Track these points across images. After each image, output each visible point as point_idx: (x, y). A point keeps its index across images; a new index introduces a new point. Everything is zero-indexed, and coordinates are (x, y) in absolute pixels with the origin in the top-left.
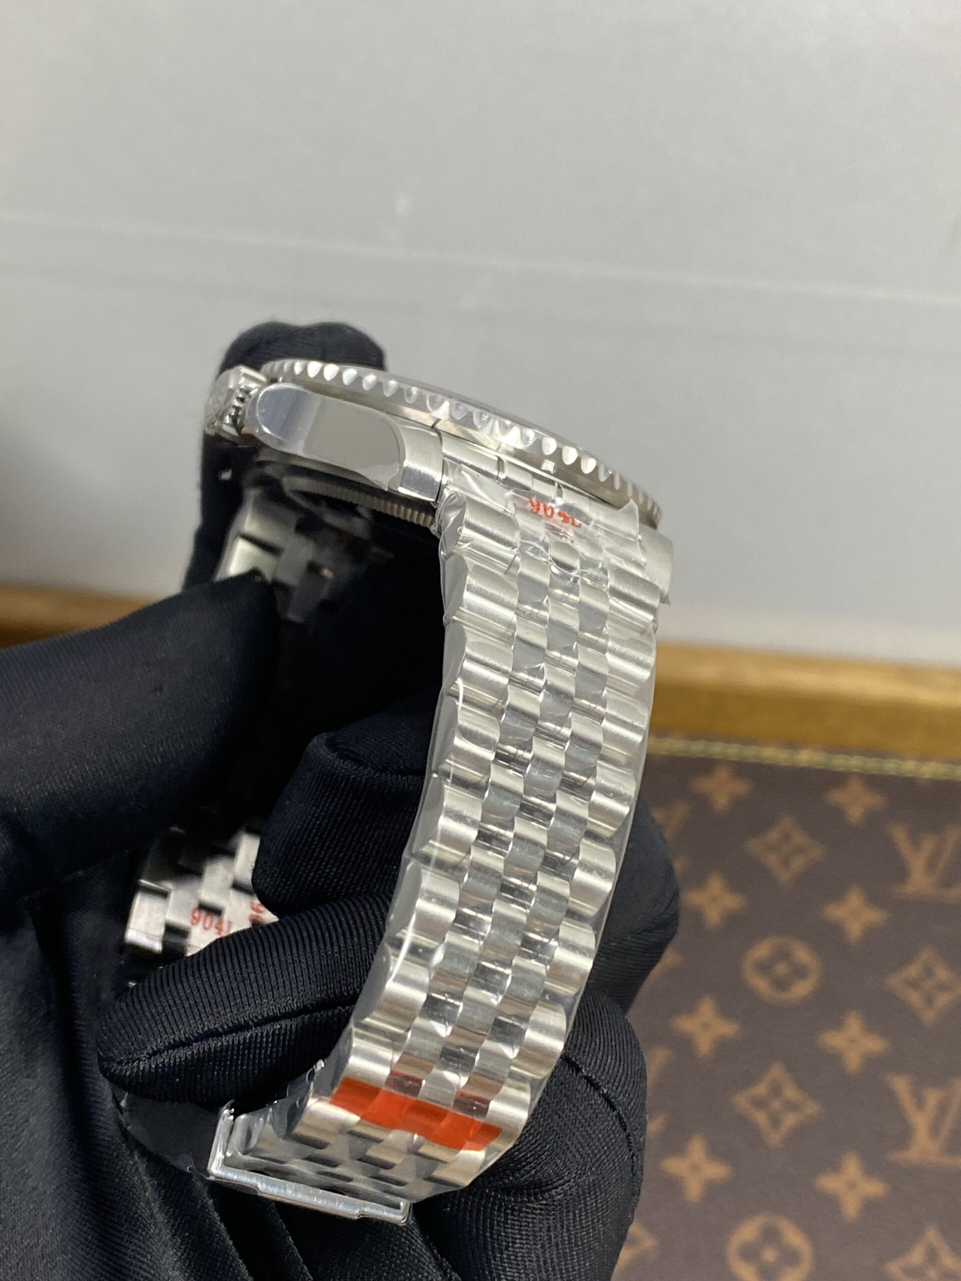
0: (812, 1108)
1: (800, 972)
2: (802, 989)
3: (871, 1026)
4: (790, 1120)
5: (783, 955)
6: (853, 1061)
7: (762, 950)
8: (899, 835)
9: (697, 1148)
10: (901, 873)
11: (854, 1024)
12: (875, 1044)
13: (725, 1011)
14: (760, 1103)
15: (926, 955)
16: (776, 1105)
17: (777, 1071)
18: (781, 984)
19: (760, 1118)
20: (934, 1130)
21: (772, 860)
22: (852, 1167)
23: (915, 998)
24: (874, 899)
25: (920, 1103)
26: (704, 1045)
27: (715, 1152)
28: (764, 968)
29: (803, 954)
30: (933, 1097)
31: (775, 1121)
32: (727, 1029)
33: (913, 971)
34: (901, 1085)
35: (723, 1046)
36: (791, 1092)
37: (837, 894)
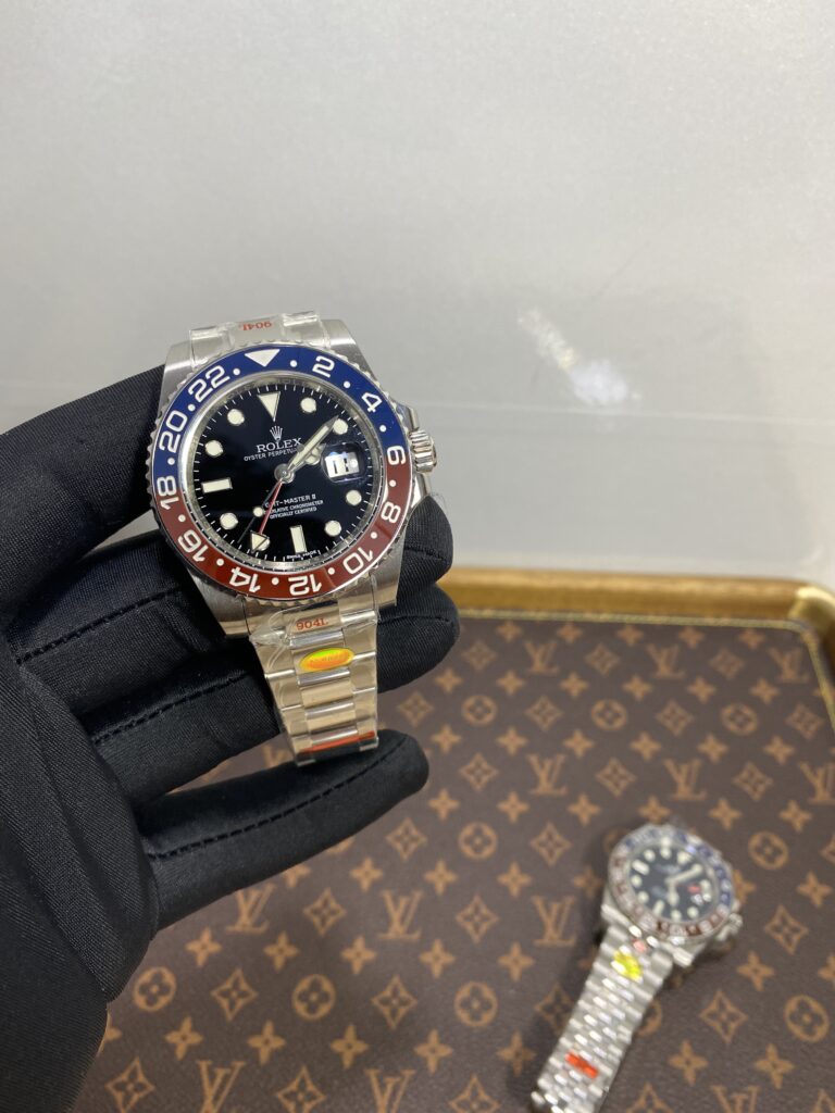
0: (495, 772)
1: (487, 711)
2: (489, 718)
3: (520, 733)
4: (485, 779)
5: (479, 703)
6: (512, 749)
7: (470, 702)
8: (529, 645)
9: (444, 795)
10: (530, 662)
11: (512, 733)
12: (521, 741)
13: (455, 731)
14: (471, 772)
15: (543, 699)
16: (478, 772)
17: (478, 757)
18: (479, 717)
19: (472, 778)
20: (549, 778)
21: (474, 661)
22: (513, 798)
23: (538, 719)
24: (519, 675)
25: (542, 766)
26: (446, 747)
27: (452, 796)
28: (472, 710)
29: (488, 702)
30: (548, 764)
31: (479, 780)
32: (455, 739)
33: (537, 707)
34: (533, 759)
35: (454, 748)
36: (485, 765)
37: (502, 674)
